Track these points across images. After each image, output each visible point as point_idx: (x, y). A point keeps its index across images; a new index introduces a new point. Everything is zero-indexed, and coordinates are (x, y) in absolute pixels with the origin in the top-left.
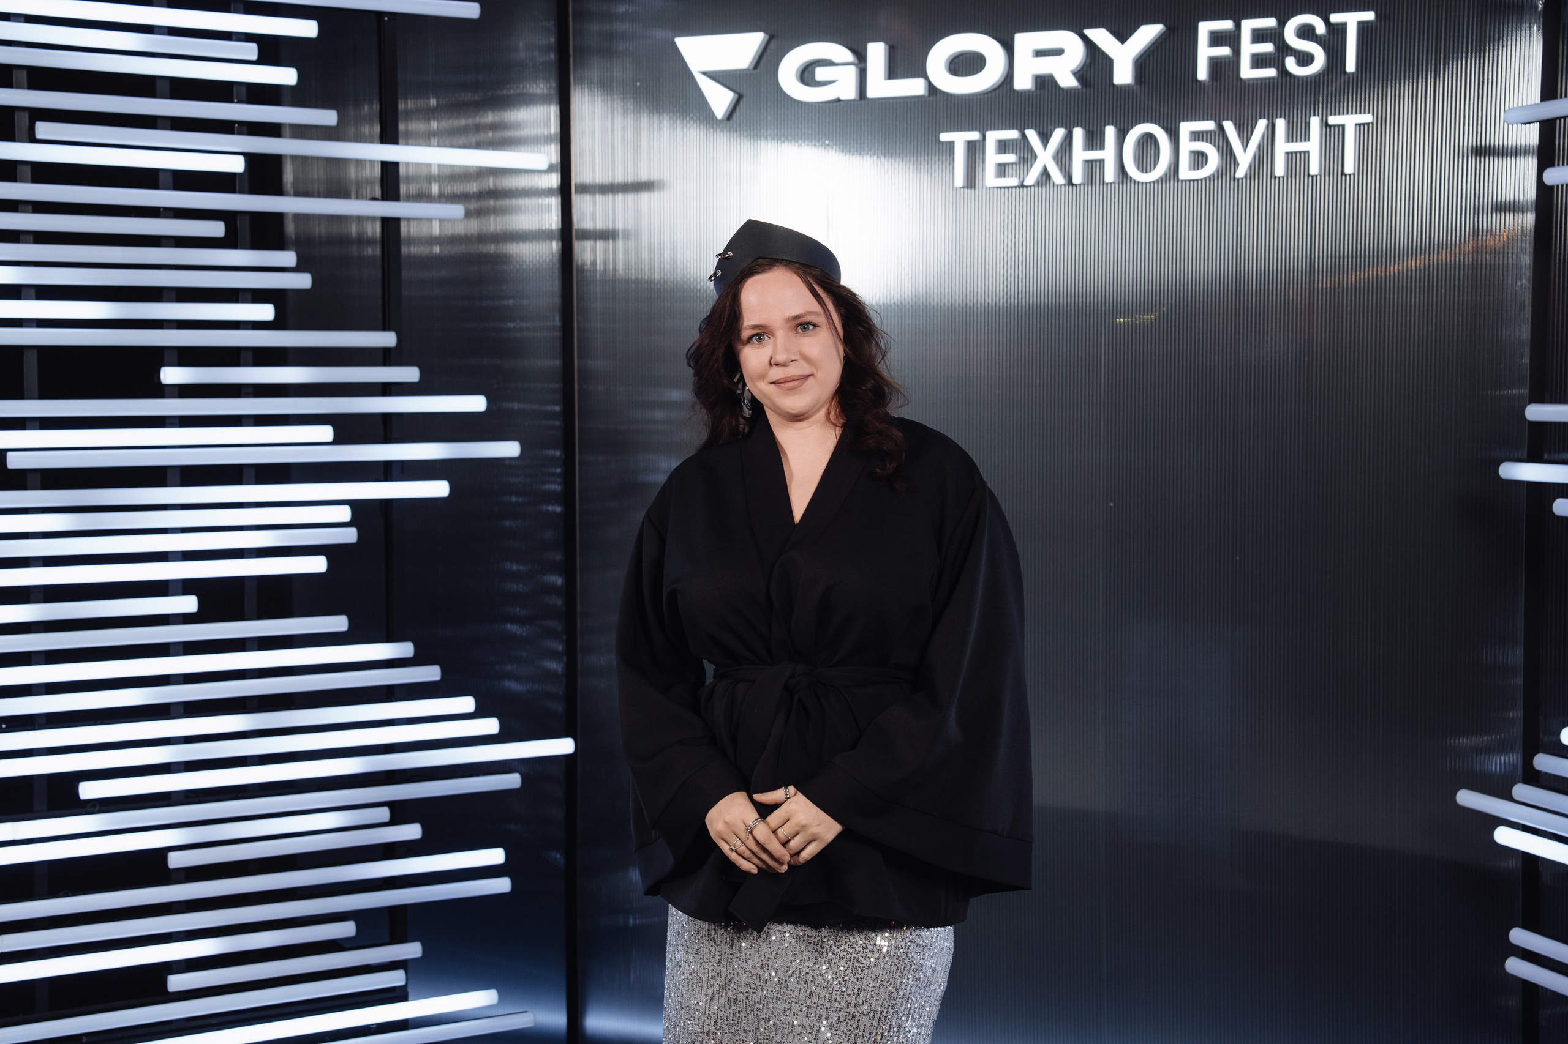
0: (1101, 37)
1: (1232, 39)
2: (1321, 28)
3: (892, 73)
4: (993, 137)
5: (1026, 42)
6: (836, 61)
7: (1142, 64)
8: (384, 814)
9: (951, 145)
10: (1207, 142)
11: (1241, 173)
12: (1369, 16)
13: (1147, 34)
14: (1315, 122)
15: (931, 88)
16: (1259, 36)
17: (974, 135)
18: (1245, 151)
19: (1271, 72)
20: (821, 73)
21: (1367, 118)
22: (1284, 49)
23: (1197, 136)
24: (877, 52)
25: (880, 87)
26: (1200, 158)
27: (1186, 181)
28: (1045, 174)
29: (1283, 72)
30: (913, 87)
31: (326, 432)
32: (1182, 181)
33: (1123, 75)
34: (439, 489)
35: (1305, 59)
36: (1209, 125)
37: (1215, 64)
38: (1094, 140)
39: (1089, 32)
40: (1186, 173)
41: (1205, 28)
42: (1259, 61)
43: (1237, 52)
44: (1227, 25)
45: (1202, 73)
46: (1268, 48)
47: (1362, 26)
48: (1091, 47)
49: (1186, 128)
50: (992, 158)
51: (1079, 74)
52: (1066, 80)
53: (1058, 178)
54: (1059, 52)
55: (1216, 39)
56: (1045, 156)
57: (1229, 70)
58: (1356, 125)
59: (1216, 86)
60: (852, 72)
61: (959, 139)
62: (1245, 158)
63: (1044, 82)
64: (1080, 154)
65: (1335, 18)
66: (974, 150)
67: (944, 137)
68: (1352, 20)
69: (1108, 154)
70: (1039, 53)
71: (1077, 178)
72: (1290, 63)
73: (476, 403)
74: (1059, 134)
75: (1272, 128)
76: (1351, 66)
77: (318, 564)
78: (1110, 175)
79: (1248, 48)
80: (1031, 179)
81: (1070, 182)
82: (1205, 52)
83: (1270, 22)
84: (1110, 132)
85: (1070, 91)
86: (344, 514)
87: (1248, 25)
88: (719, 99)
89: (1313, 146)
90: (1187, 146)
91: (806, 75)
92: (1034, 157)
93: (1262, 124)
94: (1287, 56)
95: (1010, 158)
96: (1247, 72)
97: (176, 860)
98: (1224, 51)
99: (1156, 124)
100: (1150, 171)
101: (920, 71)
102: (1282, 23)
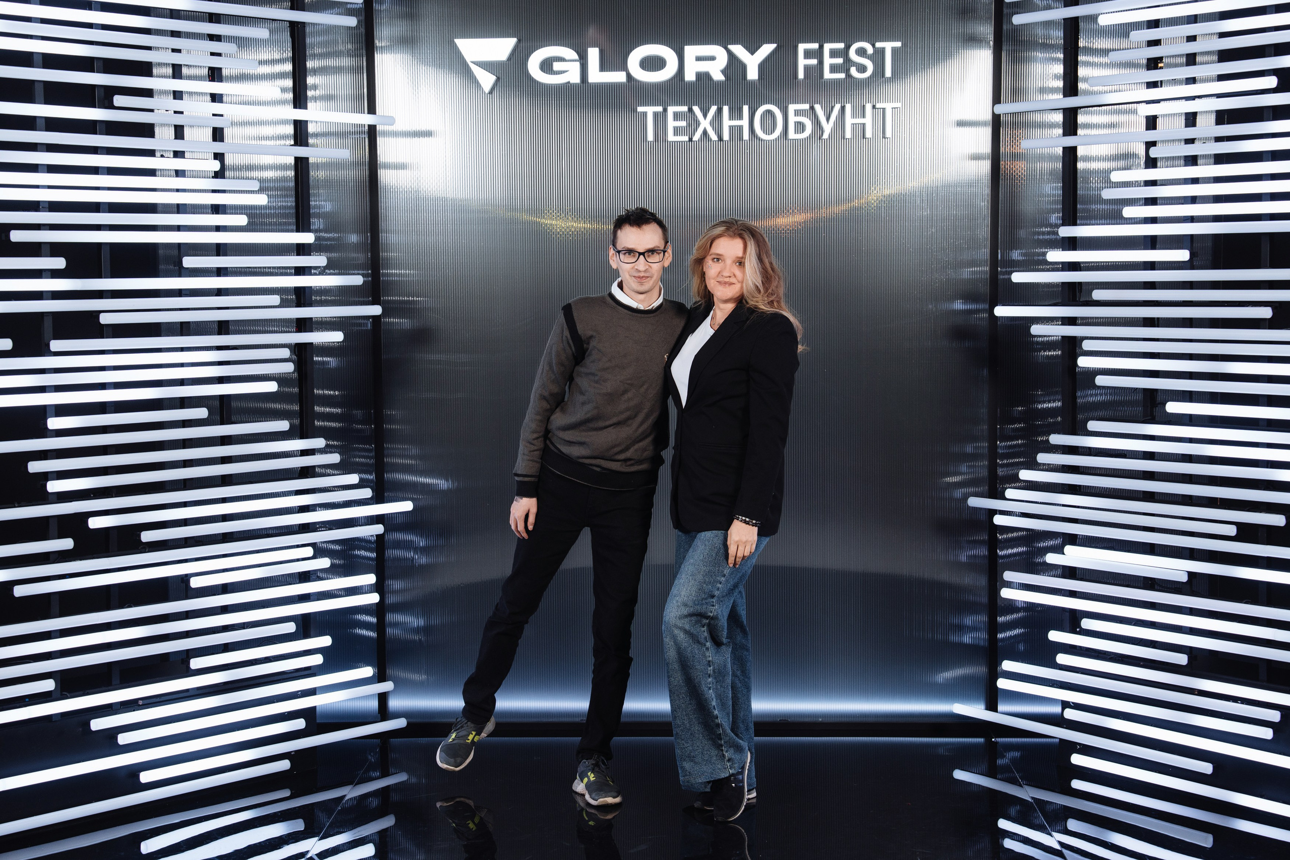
0: (739, 50)
1: (818, 54)
2: (870, 50)
3: (603, 68)
4: (671, 110)
5: (691, 51)
6: (567, 58)
7: (762, 67)
8: (309, 551)
9: (645, 114)
10: (803, 116)
11: (825, 136)
12: (898, 44)
13: (767, 49)
14: (869, 107)
15: (629, 76)
16: (834, 54)
17: (659, 109)
18: (828, 123)
19: (842, 76)
20: (557, 66)
21: (899, 105)
22: (848, 62)
23: (797, 113)
24: (593, 54)
25: (596, 76)
26: (800, 127)
27: (793, 140)
28: (705, 132)
29: (849, 76)
30: (619, 77)
31: (275, 299)
32: (791, 140)
33: (753, 74)
34: (337, 337)
35: (862, 69)
36: (806, 106)
37: (807, 68)
38: (736, 113)
39: (731, 47)
40: (792, 135)
41: (802, 47)
42: (834, 69)
43: (821, 63)
44: (815, 46)
45: (801, 75)
46: (840, 61)
47: (894, 50)
48: (731, 55)
49: (792, 108)
50: (671, 124)
51: (724, 72)
52: (718, 76)
53: (714, 137)
54: (712, 58)
55: (808, 54)
56: (705, 124)
57: (815, 73)
58: (892, 108)
59: (808, 82)
60: (577, 66)
61: (650, 110)
62: (828, 128)
63: (703, 77)
64: (727, 123)
65: (879, 45)
66: (659, 119)
67: (640, 109)
68: (889, 46)
69: (745, 123)
70: (699, 59)
71: (726, 137)
72: (853, 71)
73: (357, 280)
74: (714, 109)
75: (843, 109)
76: (888, 73)
77: (271, 387)
78: (746, 136)
79: (828, 61)
80: (696, 137)
81: (720, 139)
82: (802, 62)
83: (841, 46)
84: (746, 108)
85: (719, 83)
86: (285, 353)
87: (828, 47)
88: (487, 80)
89: (868, 120)
90: (792, 119)
91: (546, 65)
92: (698, 124)
93: (838, 107)
94: (851, 66)
95: (683, 124)
96: (828, 75)
97: (195, 583)
98: (814, 62)
99: (774, 105)
100: (771, 134)
101: (624, 67)
102: (848, 47)
